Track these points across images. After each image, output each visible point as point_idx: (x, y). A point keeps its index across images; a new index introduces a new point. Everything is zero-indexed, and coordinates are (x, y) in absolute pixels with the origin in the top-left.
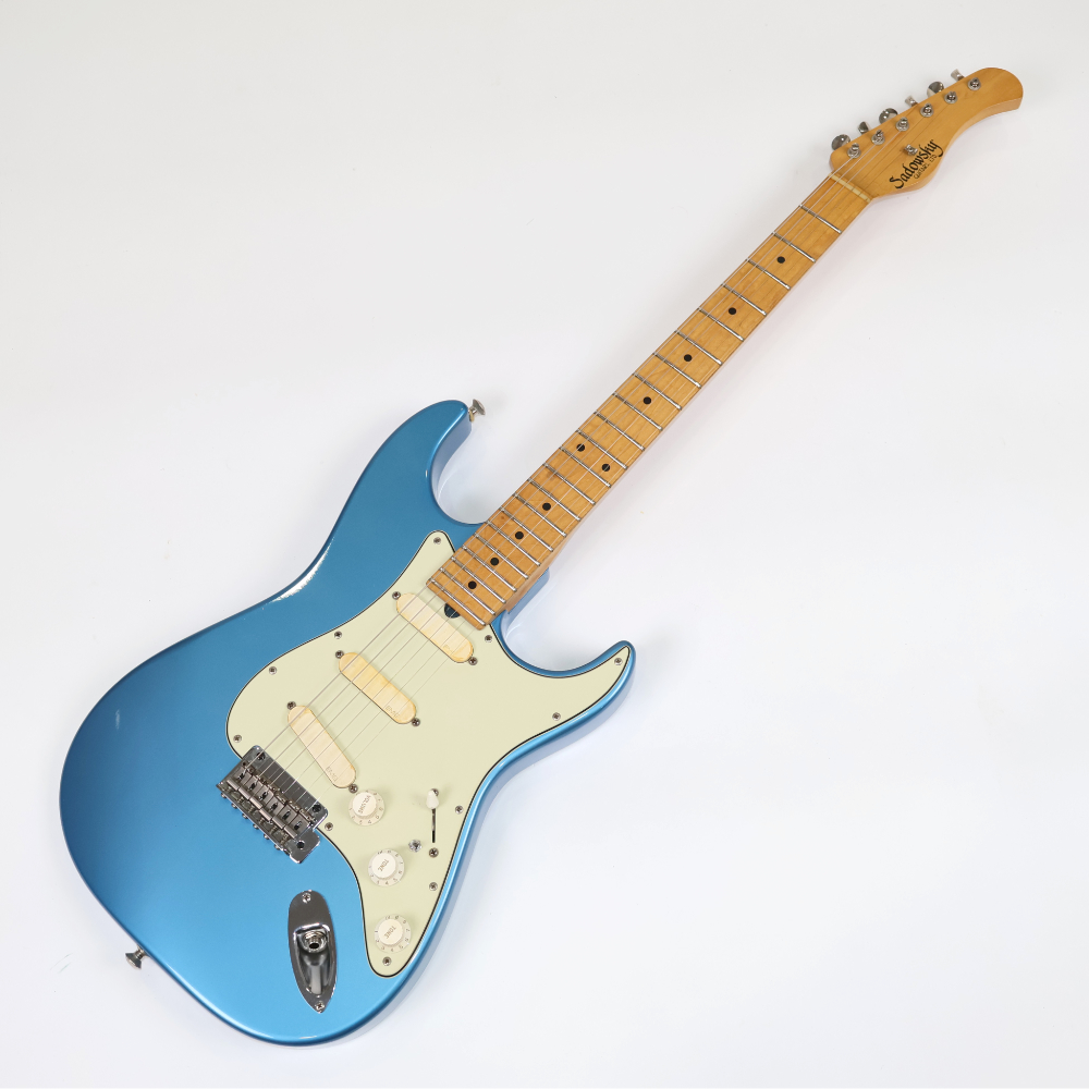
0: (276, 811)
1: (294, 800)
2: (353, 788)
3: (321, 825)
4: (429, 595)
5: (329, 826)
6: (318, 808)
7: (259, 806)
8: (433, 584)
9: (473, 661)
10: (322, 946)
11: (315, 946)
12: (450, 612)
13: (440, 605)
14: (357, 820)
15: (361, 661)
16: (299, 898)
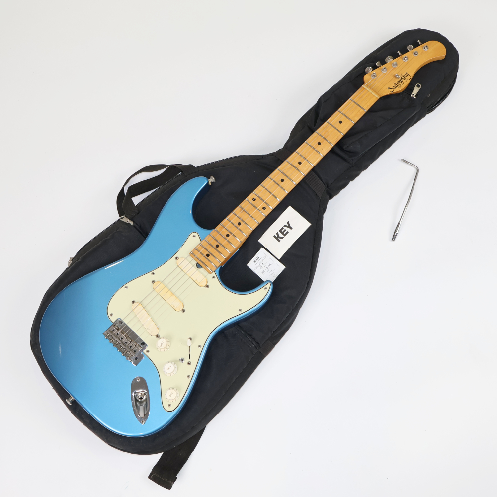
0: (127, 345)
1: (134, 341)
2: (158, 336)
3: (145, 351)
4: (190, 259)
5: (148, 351)
6: (143, 344)
7: (120, 343)
8: (192, 254)
9: (207, 286)
10: (144, 398)
11: (141, 398)
12: (198, 266)
13: (195, 263)
14: (159, 350)
15: (162, 284)
16: (135, 379)
